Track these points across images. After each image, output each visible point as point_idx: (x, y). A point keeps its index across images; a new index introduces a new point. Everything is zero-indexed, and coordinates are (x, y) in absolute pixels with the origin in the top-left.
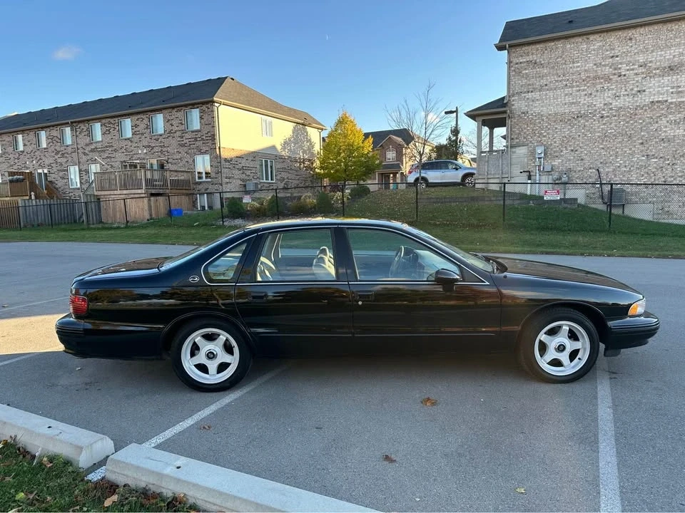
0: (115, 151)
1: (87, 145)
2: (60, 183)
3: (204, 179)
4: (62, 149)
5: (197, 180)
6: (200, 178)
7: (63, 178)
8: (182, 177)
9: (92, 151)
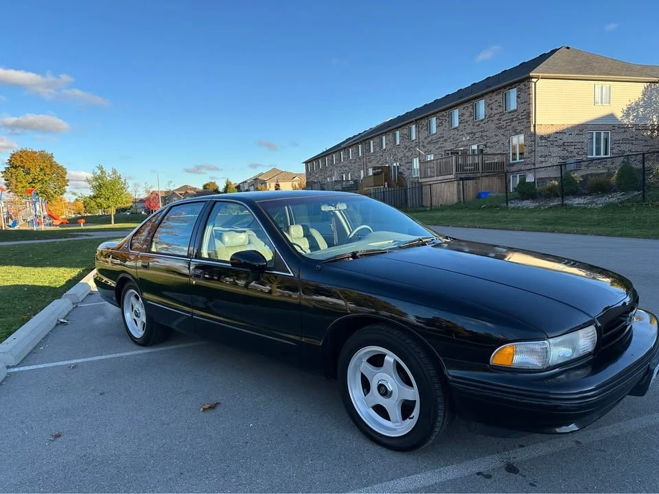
0: (446, 140)
1: (425, 138)
2: (406, 174)
3: (518, 160)
4: (409, 144)
5: (511, 161)
6: (514, 159)
7: (409, 169)
8: (496, 159)
9: (429, 143)
